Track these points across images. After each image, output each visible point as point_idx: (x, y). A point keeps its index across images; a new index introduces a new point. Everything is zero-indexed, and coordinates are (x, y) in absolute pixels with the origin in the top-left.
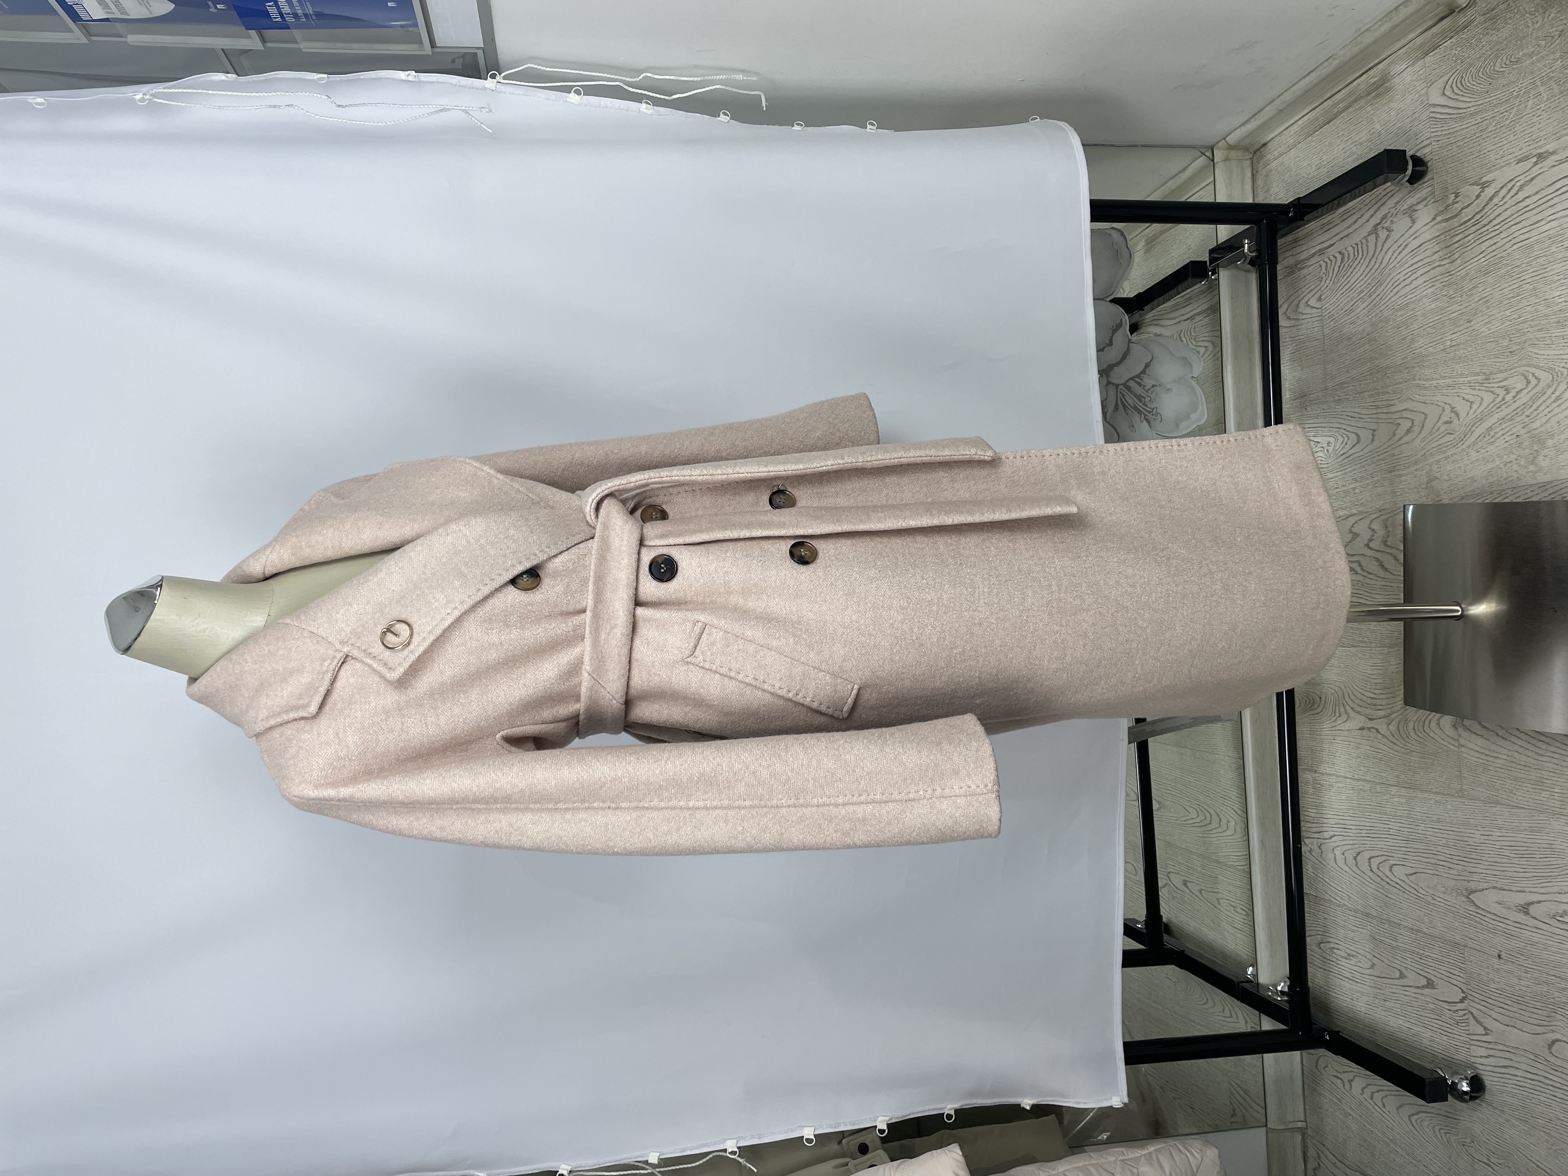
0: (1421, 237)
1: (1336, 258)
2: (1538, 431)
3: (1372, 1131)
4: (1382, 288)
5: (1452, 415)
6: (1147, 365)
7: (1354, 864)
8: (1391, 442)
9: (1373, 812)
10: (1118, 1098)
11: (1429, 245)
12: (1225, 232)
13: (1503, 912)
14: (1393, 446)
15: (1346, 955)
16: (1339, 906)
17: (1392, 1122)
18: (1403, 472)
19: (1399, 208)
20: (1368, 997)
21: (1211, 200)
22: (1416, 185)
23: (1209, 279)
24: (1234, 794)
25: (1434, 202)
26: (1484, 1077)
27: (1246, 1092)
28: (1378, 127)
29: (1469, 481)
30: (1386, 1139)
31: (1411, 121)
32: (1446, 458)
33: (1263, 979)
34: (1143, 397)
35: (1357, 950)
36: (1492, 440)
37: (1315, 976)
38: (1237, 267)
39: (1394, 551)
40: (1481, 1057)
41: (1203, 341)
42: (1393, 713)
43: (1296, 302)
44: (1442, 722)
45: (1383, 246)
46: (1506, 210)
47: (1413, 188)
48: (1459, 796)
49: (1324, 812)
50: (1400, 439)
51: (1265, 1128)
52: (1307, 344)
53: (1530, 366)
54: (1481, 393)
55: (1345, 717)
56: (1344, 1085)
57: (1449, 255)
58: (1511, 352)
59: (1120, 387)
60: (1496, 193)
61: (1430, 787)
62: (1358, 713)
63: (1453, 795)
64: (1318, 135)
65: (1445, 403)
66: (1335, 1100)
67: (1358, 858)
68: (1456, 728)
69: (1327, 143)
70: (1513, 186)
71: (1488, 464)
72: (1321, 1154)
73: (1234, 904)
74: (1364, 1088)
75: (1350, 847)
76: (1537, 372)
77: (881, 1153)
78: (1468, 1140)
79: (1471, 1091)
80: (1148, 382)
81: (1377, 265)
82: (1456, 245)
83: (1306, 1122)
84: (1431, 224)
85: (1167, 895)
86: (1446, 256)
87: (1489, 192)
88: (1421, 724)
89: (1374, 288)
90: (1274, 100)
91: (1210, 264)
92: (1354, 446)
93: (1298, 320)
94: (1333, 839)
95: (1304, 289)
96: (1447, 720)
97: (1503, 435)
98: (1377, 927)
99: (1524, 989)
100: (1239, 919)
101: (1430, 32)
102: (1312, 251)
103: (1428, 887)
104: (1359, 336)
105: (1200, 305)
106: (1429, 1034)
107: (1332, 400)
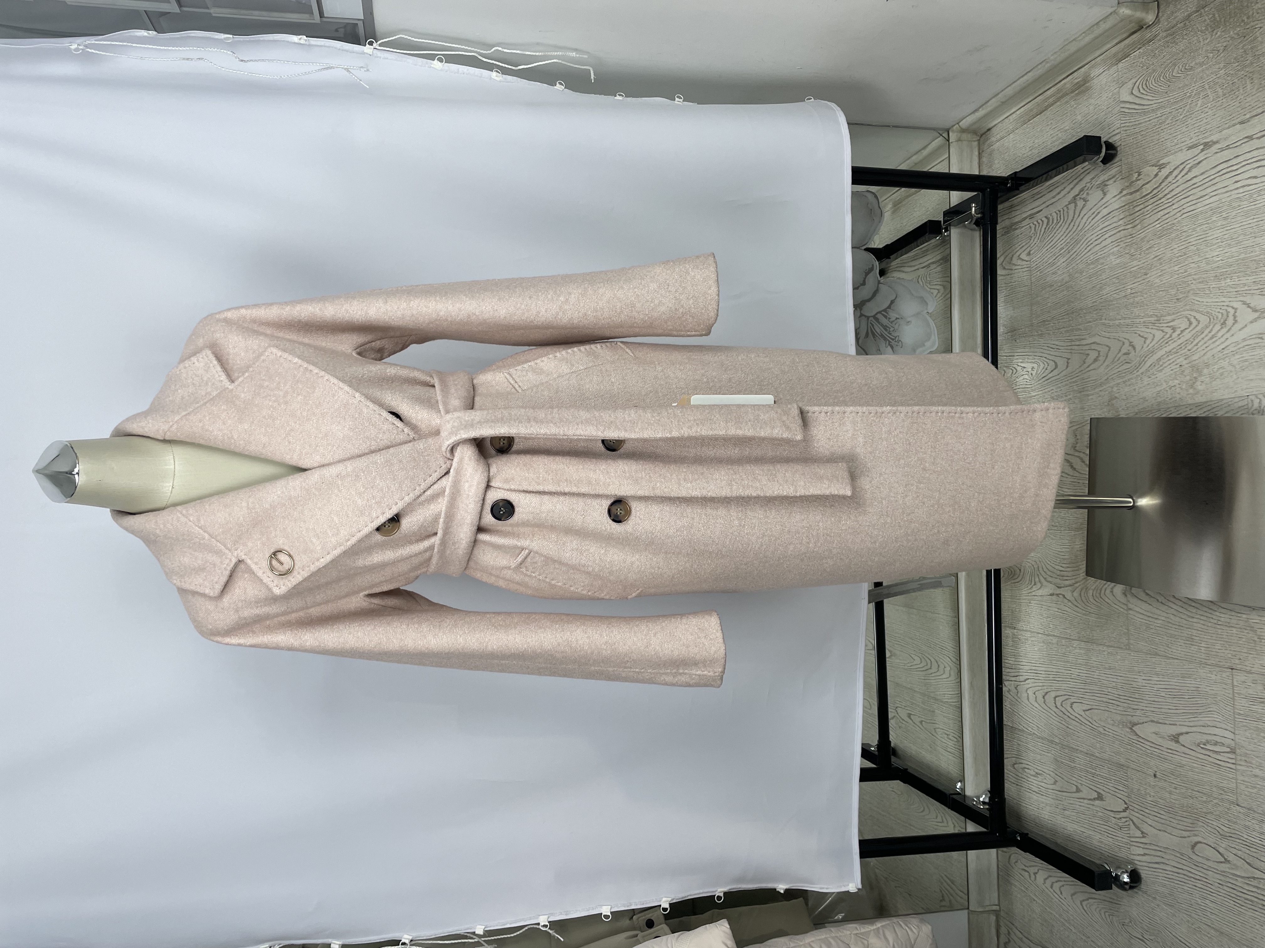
0: (1110, 206)
1: (1043, 221)
2: (1197, 362)
3: (1051, 913)
4: (1078, 247)
5: (1130, 348)
6: (892, 302)
7: (1043, 701)
8: (1082, 368)
9: (1058, 661)
10: (853, 885)
11: (1116, 213)
12: (956, 197)
13: (1160, 741)
14: (1083, 372)
15: (1034, 773)
16: (1030, 735)
17: (1067, 906)
18: (1090, 393)
19: (1094, 183)
20: (1050, 806)
21: (947, 171)
22: (1108, 165)
23: (943, 235)
24: (949, 645)
25: (1122, 179)
26: (1141, 871)
27: (953, 882)
28: (1079, 118)
29: (1141, 400)
30: (1062, 920)
31: (1106, 114)
32: (1124, 382)
33: (969, 792)
34: (888, 327)
35: (1043, 770)
36: (1161, 368)
37: (1010, 789)
38: (965, 226)
39: (1082, 455)
40: (1139, 855)
41: (936, 285)
42: (1076, 583)
43: (1010, 256)
44: (1115, 590)
45: (1080, 213)
46: (1177, 187)
47: (1105, 168)
48: (1126, 649)
49: (1021, 660)
50: (1089, 366)
51: (966, 911)
52: (1019, 289)
53: (1192, 310)
54: (1154, 331)
55: (1039, 585)
56: (1030, 877)
57: (1132, 221)
58: (1177, 299)
59: (870, 319)
60: (1171, 173)
61: (1105, 641)
62: (1050, 582)
63: (1122, 648)
64: (1031, 123)
65: (1125, 339)
66: (1023, 889)
67: (1045, 697)
68: (1126, 596)
69: (1038, 130)
70: (1184, 167)
71: (1157, 387)
72: (1010, 931)
73: (948, 733)
74: (1046, 879)
75: (1040, 688)
76: (1198, 316)
77: (664, 926)
78: (1127, 921)
79: (1130, 883)
80: (893, 315)
81: (1075, 227)
82: (1137, 214)
83: (999, 906)
84: (1118, 197)
85: (895, 725)
86: (1129, 222)
87: (1164, 172)
88: (1099, 591)
89: (1072, 246)
90: (998, 94)
91: (944, 223)
92: (1052, 371)
93: (1012, 270)
94: (1027, 682)
95: (1016, 246)
96: (1119, 589)
97: (1170, 364)
98: (1060, 752)
99: (1174, 801)
100: (951, 744)
101: (1123, 44)
102: (1024, 216)
103: (1100, 720)
104: (1059, 284)
105: (933, 257)
106: (1098, 836)
107: (1036, 333)
